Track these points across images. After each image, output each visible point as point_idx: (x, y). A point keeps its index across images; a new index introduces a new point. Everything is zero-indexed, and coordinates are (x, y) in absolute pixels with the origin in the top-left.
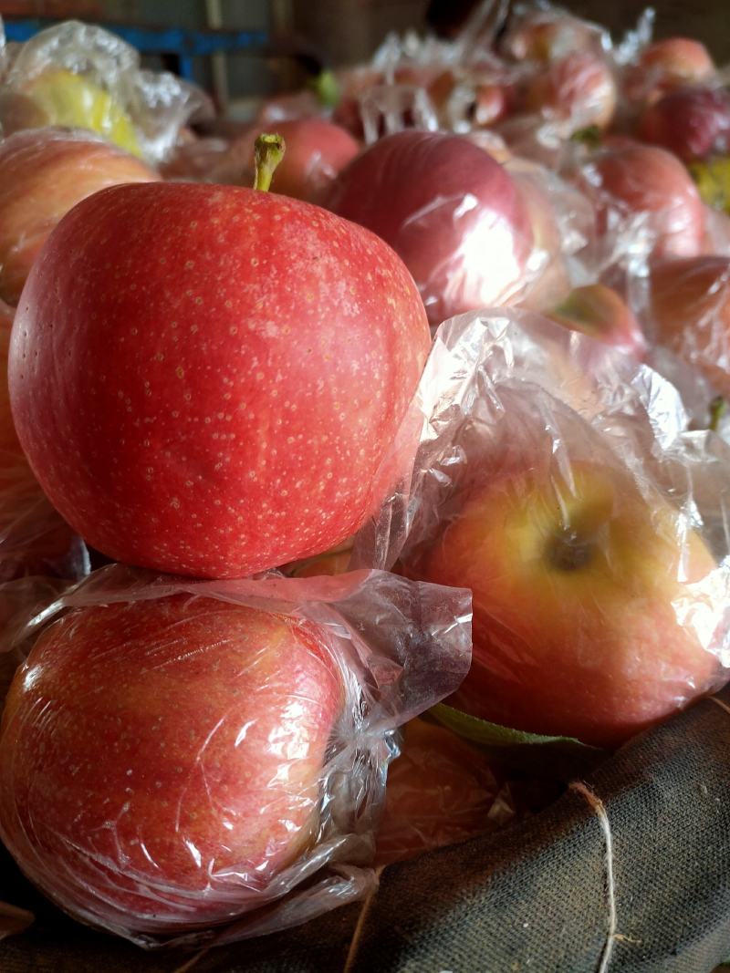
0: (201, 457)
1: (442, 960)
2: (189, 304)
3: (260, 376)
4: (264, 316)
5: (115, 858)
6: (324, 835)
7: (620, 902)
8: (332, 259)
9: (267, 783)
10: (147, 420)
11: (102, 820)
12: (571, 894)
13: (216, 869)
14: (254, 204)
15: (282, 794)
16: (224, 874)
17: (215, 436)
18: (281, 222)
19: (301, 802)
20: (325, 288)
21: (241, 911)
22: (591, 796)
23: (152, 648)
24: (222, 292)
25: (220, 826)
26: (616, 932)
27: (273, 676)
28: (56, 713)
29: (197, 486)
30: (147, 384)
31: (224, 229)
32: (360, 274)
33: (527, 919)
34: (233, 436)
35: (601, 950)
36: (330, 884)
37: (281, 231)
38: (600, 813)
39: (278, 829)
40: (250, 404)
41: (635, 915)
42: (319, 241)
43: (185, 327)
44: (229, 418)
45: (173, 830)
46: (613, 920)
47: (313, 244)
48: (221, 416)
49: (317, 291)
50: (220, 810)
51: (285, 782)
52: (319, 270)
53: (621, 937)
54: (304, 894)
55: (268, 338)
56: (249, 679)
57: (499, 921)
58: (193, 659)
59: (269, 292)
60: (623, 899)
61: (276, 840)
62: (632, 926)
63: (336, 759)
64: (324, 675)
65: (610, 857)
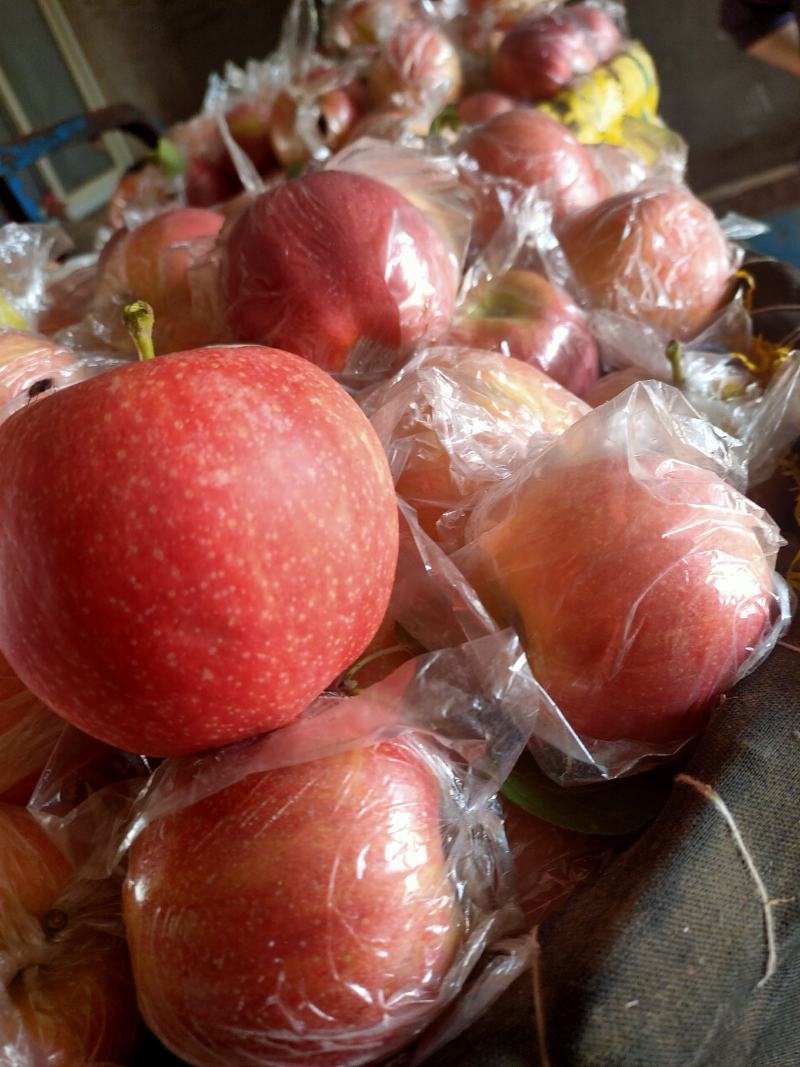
0: (211, 621)
1: (623, 994)
2: (138, 491)
3: (232, 523)
4: (211, 468)
5: (290, 1028)
6: (471, 922)
7: (762, 870)
8: (246, 389)
9: (401, 899)
10: (148, 612)
11: (263, 998)
12: (714, 884)
13: (387, 998)
14: (152, 373)
15: (419, 904)
16: (396, 999)
17: (217, 596)
18: (184, 378)
19: (440, 902)
20: (251, 417)
21: (424, 1025)
22: (697, 783)
23: (244, 818)
24: (163, 465)
25: (375, 958)
26: (770, 900)
27: (367, 797)
28: (180, 917)
29: (222, 651)
30: (133, 579)
31: (137, 408)
32: (277, 390)
33: (684, 923)
34: (233, 588)
35: (762, 921)
36: (496, 966)
37: (188, 387)
38: (712, 797)
39: (428, 937)
40: (236, 551)
41: (780, 876)
42: (225, 380)
43: (143, 511)
44: (222, 574)
45: (332, 980)
46: (762, 890)
47: (222, 384)
48: (213, 575)
49: (246, 424)
50: (369, 943)
51: (418, 891)
52: (239, 405)
53: (775, 902)
54: (475, 987)
55: (224, 487)
56: (346, 809)
57: (660, 936)
58: (287, 814)
59: (205, 444)
60: (763, 867)
61: (431, 947)
62: (781, 887)
63: (455, 848)
64: (413, 774)
65: (737, 834)
